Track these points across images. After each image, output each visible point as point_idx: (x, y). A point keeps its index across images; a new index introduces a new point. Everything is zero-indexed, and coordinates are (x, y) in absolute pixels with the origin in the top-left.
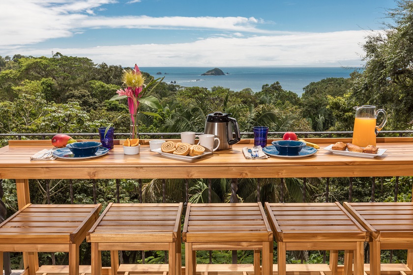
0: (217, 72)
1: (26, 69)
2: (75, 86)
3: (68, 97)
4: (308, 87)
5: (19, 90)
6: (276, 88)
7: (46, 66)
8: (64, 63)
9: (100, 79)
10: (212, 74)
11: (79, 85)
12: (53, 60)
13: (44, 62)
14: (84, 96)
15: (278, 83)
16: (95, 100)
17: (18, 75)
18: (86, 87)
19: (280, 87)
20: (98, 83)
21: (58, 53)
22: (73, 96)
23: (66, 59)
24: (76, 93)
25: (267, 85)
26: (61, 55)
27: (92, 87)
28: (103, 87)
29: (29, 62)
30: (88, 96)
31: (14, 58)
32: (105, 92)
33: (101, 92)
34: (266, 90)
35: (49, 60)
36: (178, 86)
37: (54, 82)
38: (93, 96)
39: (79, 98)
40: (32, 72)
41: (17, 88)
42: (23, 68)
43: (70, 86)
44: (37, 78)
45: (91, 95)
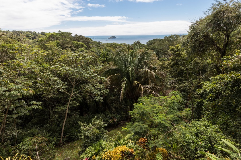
0: (113, 37)
1: (49, 37)
2: (68, 43)
3: (66, 48)
4: (148, 42)
5: (48, 45)
6: (138, 43)
7: (56, 36)
8: (62, 34)
9: (76, 41)
10: (112, 38)
11: (69, 43)
12: (58, 34)
13: (55, 34)
14: (71, 47)
15: (139, 41)
16: (75, 48)
17: (46, 39)
18: (72, 43)
19: (140, 42)
20: (76, 42)
21: (59, 31)
22: (67, 47)
23: (63, 33)
24: (68, 46)
25: (135, 42)
26: (61, 32)
27: (74, 44)
28: (77, 43)
29: (50, 34)
30: (73, 47)
31: (41, 33)
32: (79, 45)
33: (77, 45)
34: (135, 44)
35: (57, 33)
36: (101, 43)
37: (59, 42)
38: (75, 47)
39: (69, 48)
40: (51, 38)
41: (47, 44)
42: (48, 37)
43: (66, 43)
44: (53, 41)
45: (74, 46)
